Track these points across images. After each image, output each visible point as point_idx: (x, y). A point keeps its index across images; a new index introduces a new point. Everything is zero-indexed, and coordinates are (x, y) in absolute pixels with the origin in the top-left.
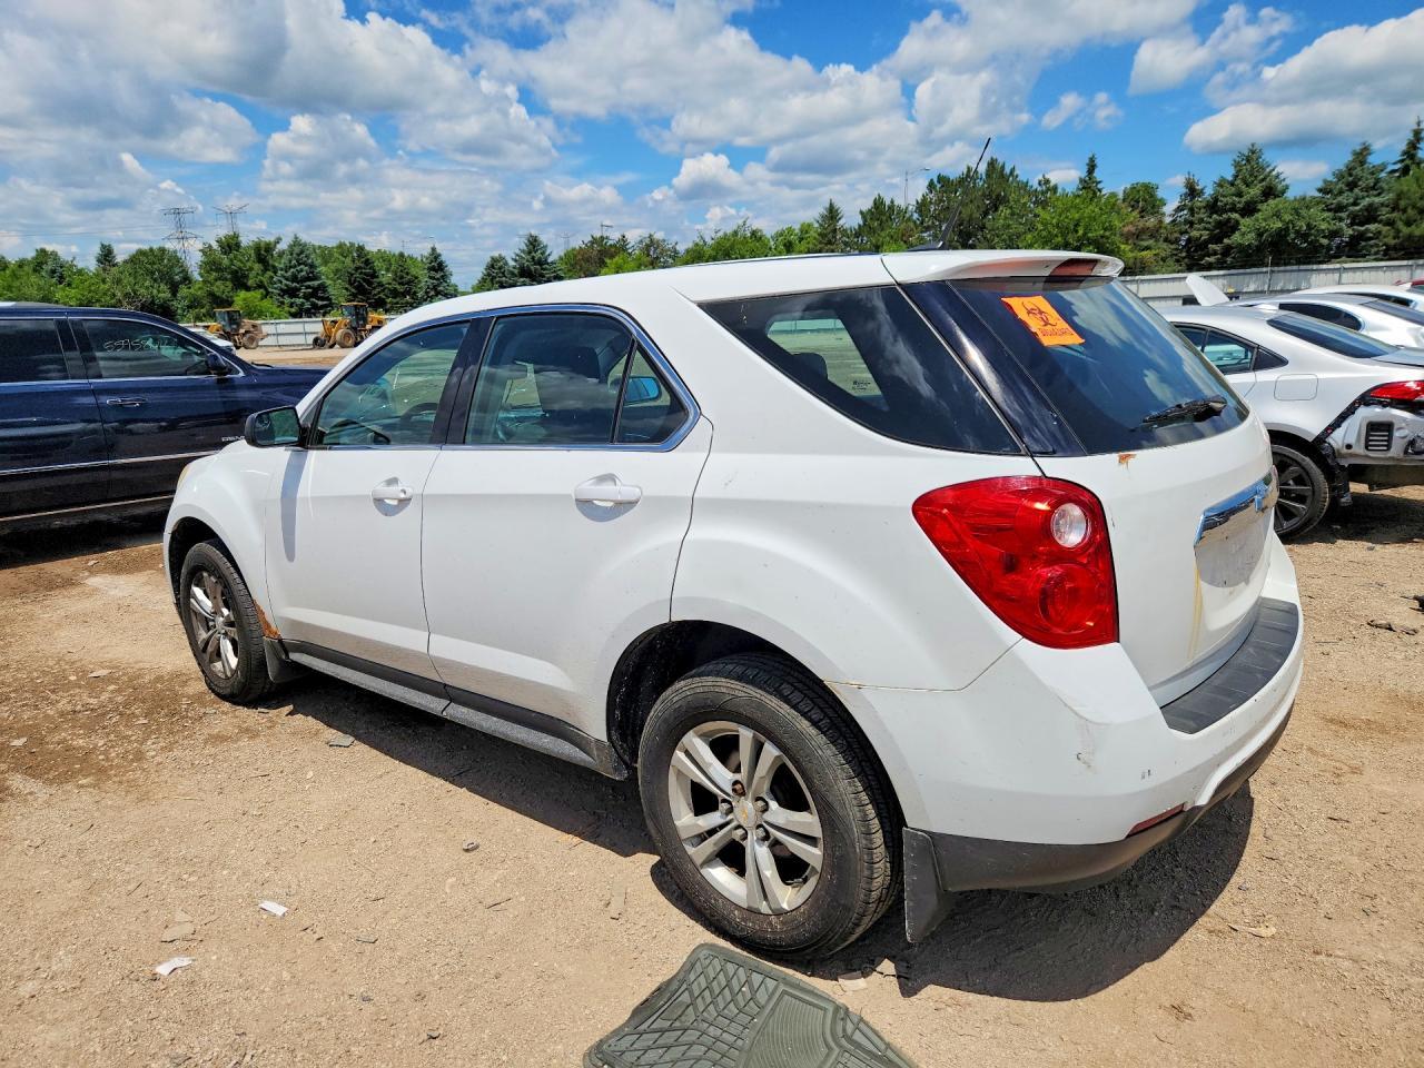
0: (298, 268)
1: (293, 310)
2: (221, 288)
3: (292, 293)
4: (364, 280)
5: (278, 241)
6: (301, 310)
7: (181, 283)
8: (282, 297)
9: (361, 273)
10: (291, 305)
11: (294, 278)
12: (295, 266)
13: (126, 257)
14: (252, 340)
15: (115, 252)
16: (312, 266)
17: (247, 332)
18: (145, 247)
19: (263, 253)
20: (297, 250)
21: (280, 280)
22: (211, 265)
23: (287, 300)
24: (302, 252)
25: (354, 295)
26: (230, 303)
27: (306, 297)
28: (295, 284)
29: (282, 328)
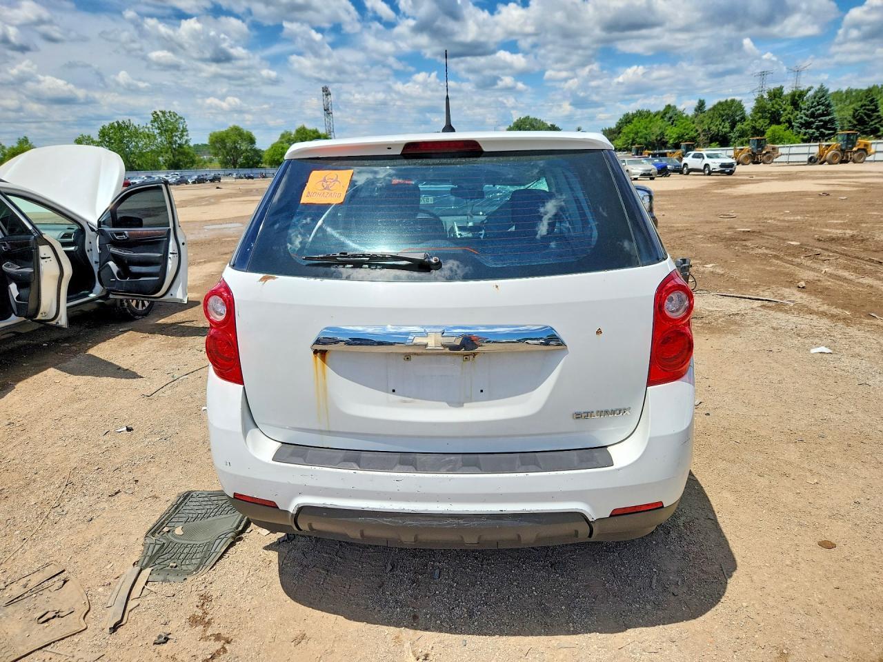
0: (817, 108)
1: (805, 137)
2: (760, 124)
3: (807, 125)
4: (865, 114)
5: (809, 90)
6: (811, 137)
7: (739, 121)
8: (800, 128)
9: (864, 109)
10: (805, 134)
11: (812, 115)
12: (815, 106)
13: (711, 107)
14: (769, 158)
15: (706, 104)
16: (828, 106)
17: (767, 153)
18: (723, 100)
19: (796, 100)
20: (820, 95)
21: (801, 116)
22: (760, 109)
23: (803, 131)
24: (823, 96)
25: (855, 126)
26: (763, 133)
27: (818, 128)
28: (812, 119)
29: (794, 150)
